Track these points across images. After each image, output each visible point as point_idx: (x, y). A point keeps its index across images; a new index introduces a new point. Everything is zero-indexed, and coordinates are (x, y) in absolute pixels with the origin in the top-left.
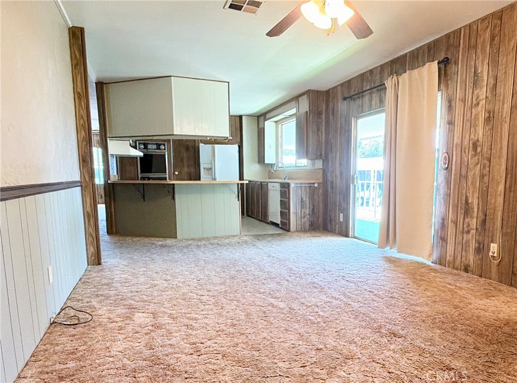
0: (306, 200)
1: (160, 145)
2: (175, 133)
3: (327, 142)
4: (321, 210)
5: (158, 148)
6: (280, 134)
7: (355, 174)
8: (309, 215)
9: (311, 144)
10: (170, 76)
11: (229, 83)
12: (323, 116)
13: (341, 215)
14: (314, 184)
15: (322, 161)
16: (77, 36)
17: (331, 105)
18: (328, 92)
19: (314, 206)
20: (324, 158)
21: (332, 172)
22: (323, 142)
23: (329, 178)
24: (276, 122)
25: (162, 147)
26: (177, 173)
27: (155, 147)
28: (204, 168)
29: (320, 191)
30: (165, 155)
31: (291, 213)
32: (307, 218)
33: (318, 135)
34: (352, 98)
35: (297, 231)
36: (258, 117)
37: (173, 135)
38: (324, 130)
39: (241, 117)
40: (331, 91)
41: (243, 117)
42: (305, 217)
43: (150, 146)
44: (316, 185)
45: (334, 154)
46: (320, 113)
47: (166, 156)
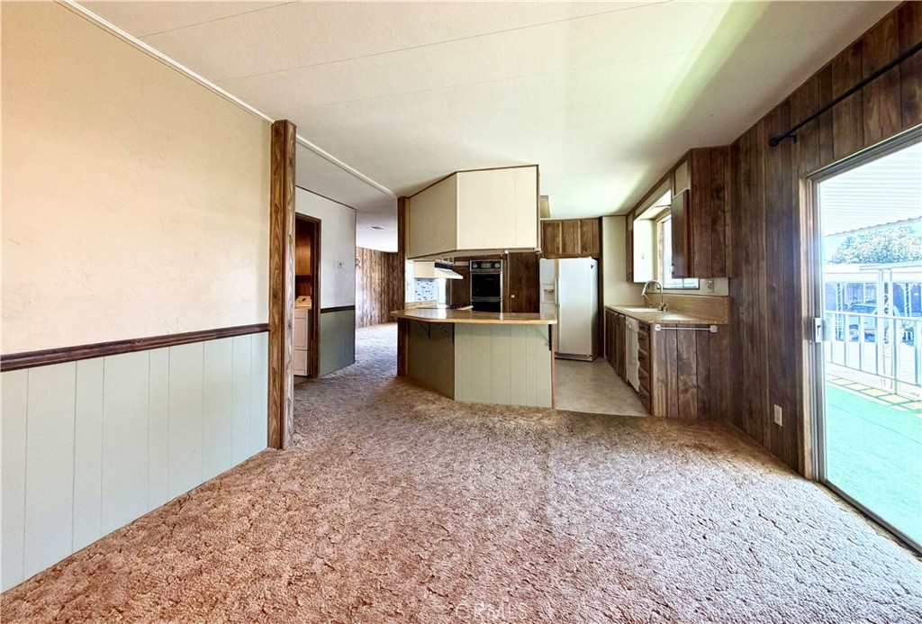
0: (689, 359)
1: (494, 263)
2: (458, 248)
3: (737, 243)
4: (728, 382)
5: (493, 267)
6: (659, 238)
7: (817, 316)
8: (698, 387)
9: (696, 248)
10: (455, 173)
11: (537, 166)
12: (727, 194)
13: (778, 410)
14: (709, 326)
15: (727, 281)
16: (281, 133)
17: (743, 167)
18: (735, 147)
19: (708, 370)
20: (731, 276)
21: (751, 305)
22: (729, 242)
23: (744, 317)
24: (653, 220)
25: (497, 265)
26: (513, 296)
27: (489, 265)
28: (545, 291)
29: (726, 342)
30: (499, 276)
31: (655, 380)
32: (693, 394)
33: (714, 230)
34: (795, 137)
35: (669, 418)
36: (627, 216)
37: (456, 251)
38: (728, 220)
39: (600, 219)
40: (742, 141)
41: (604, 218)
42: (686, 391)
43: (484, 266)
44: (713, 329)
45: (754, 265)
46: (719, 190)
47: (501, 276)
